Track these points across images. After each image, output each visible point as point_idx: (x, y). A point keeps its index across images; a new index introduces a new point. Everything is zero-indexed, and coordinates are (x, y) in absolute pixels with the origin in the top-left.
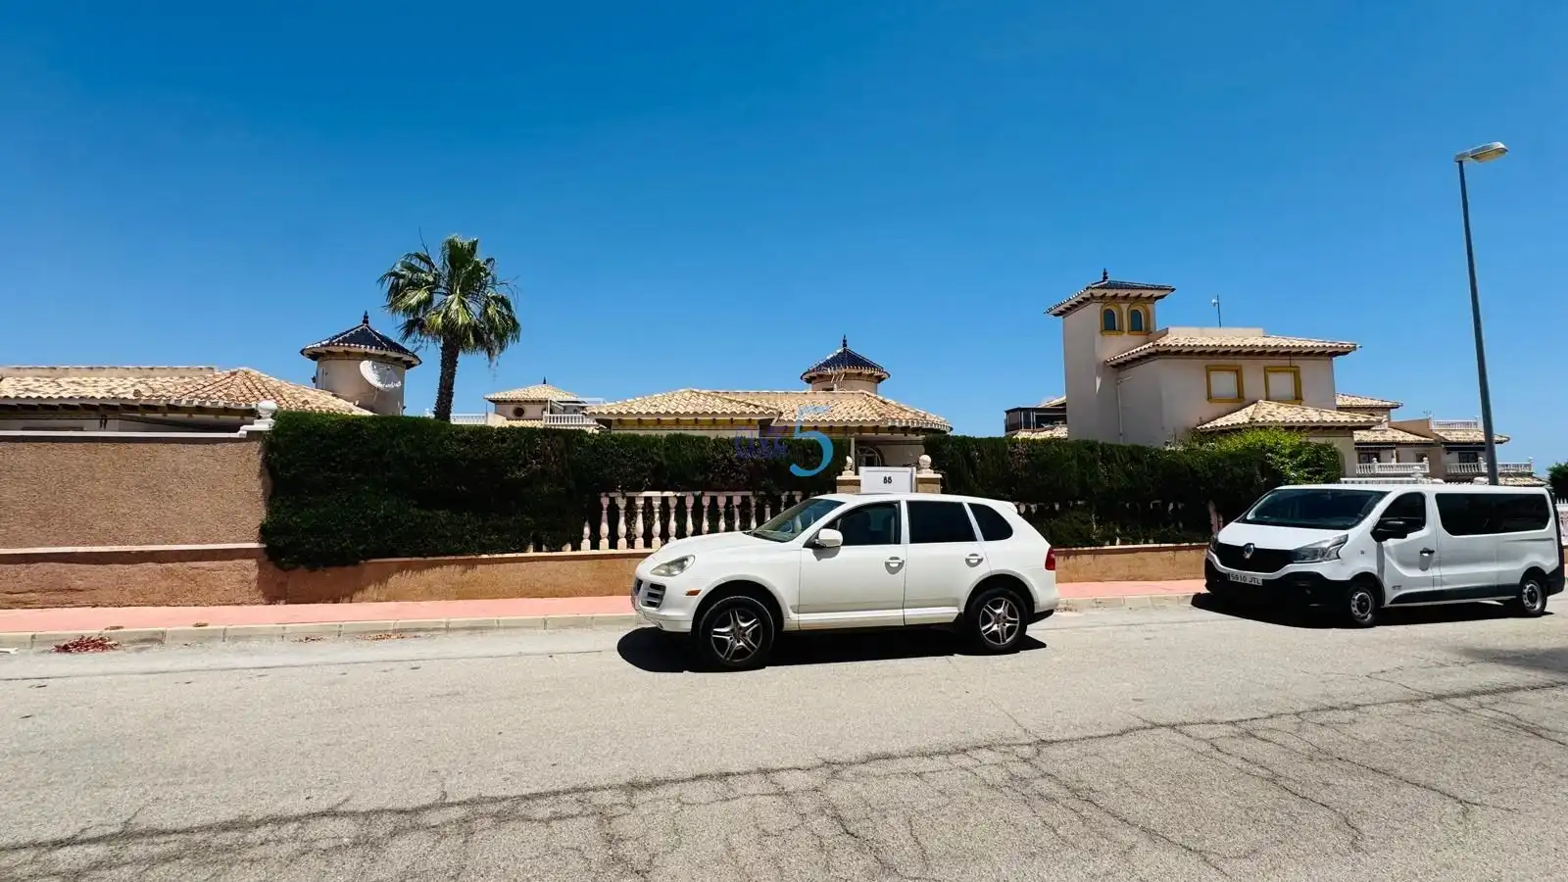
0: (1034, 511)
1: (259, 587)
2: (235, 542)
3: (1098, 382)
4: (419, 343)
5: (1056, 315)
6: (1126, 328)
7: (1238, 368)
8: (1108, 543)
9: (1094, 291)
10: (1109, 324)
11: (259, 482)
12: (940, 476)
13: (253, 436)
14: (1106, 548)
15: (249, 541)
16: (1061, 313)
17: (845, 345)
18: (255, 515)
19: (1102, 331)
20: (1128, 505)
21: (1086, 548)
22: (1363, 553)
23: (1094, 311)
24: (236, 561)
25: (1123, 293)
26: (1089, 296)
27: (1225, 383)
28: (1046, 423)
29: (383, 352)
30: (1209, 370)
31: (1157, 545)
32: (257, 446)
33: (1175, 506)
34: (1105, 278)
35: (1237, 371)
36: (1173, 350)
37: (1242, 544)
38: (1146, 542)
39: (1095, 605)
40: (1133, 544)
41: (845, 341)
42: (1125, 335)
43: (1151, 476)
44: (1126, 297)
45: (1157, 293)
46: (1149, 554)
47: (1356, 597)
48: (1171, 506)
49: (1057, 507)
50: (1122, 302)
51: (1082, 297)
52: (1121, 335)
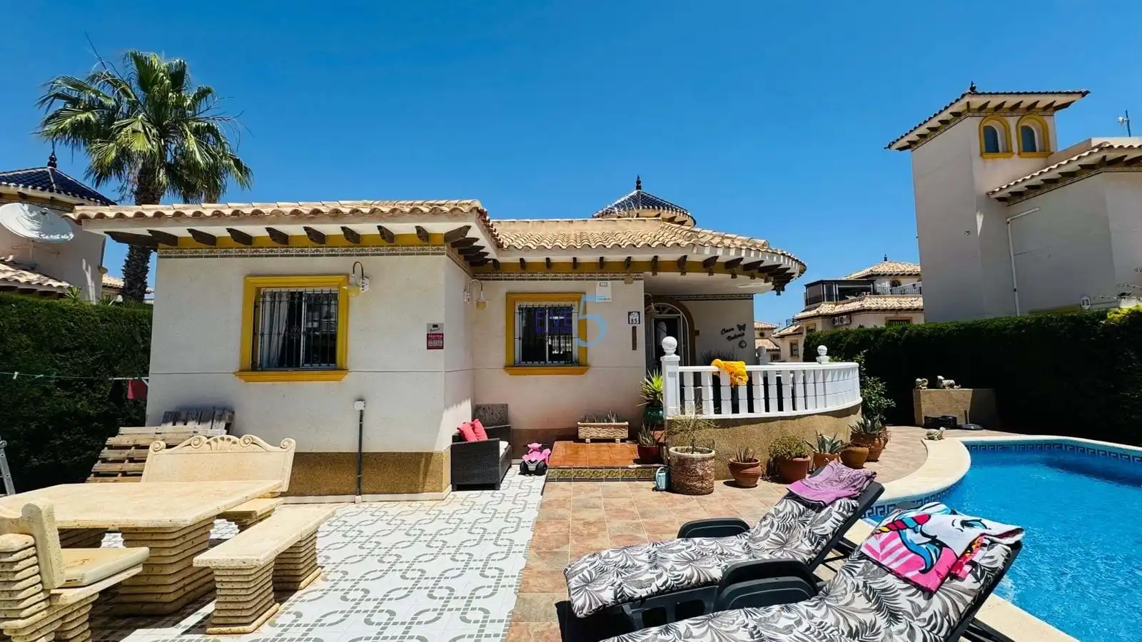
3: (980, 219)
5: (900, 150)
6: (1015, 148)
9: (970, 102)
10: (991, 145)
16: (910, 145)
19: (981, 155)
23: (970, 129)
25: (1013, 101)
26: (965, 106)
28: (850, 294)
41: (638, 182)
42: (1016, 157)
44: (1016, 107)
45: (1060, 100)
50: (1008, 114)
51: (951, 113)
52: (1008, 157)
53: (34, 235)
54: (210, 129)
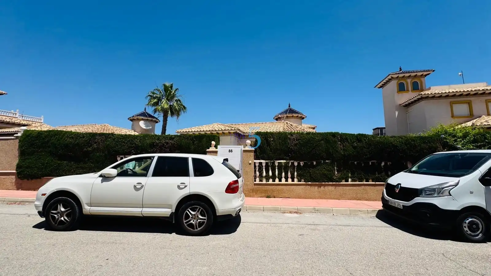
0: (302, 165)
1: (15, 184)
2: (11, 170)
3: (397, 113)
4: (159, 115)
5: (379, 88)
6: (410, 88)
7: (469, 102)
8: (344, 180)
9: (392, 76)
10: (402, 88)
11: (17, 152)
12: (254, 149)
13: (17, 137)
14: (341, 183)
15: (13, 170)
16: (381, 87)
17: (289, 106)
18: (16, 162)
19: (397, 92)
20: (356, 163)
21: (330, 183)
22: (471, 193)
23: (394, 84)
24: (10, 176)
25: (408, 75)
26: (391, 78)
27: (461, 109)
29: (147, 118)
30: (451, 104)
31: (374, 183)
32: (18, 140)
33: (386, 164)
34: (401, 70)
35: (469, 103)
36: (430, 96)
37: (395, 184)
38: (367, 181)
39: (314, 211)
40: (359, 182)
41: (289, 105)
42: (410, 92)
43: (368, 148)
44: (410, 76)
45: (425, 73)
46: (369, 187)
47: (467, 222)
48: (383, 164)
49: (315, 163)
50: (407, 78)
51: (388, 79)
52: (408, 92)
53: (145, 128)
54: (179, 100)
